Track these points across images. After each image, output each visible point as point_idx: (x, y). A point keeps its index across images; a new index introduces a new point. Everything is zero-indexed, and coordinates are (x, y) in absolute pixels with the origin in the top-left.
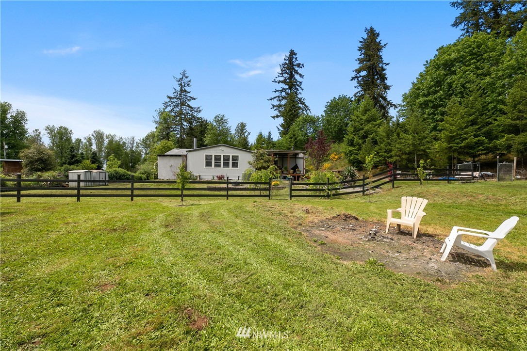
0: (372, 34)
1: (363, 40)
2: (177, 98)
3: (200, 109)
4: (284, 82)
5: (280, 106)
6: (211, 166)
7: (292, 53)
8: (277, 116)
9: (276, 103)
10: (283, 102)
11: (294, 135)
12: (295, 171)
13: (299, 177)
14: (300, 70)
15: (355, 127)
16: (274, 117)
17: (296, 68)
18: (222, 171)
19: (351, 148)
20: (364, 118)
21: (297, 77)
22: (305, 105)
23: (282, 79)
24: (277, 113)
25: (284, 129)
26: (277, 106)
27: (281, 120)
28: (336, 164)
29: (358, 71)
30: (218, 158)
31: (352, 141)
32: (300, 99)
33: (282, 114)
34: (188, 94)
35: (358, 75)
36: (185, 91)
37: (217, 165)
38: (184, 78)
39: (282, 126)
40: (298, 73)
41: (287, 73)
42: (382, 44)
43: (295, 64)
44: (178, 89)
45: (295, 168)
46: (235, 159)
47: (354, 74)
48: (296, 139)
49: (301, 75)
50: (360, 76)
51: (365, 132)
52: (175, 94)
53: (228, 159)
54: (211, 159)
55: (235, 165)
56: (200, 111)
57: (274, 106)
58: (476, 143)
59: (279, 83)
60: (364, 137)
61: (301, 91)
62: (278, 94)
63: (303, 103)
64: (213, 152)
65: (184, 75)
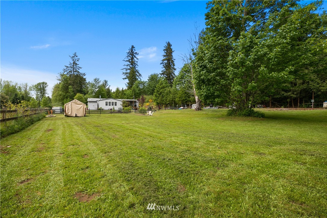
0: (169, 45)
1: (165, 46)
2: (71, 67)
3: (85, 74)
4: (129, 61)
5: (127, 73)
6: (107, 105)
7: (133, 47)
8: (125, 78)
9: (125, 71)
10: (128, 71)
11: (134, 90)
12: (135, 107)
13: (137, 109)
14: (137, 56)
15: (157, 90)
16: (124, 79)
17: (135, 55)
18: (111, 107)
19: (156, 98)
20: (161, 87)
21: (135, 59)
22: (139, 74)
23: (128, 59)
24: (125, 77)
25: (129, 85)
26: (125, 73)
27: (127, 81)
28: (151, 104)
29: (163, 60)
30: (110, 103)
31: (156, 95)
32: (137, 70)
33: (128, 77)
34: (78, 66)
35: (163, 62)
36: (76, 64)
37: (110, 105)
38: (75, 56)
39: (128, 83)
40: (136, 57)
41: (130, 57)
42: (173, 51)
43: (134, 52)
44: (72, 62)
45: (135, 106)
46: (116, 103)
47: (161, 62)
48: (135, 92)
49: (137, 58)
50: (164, 63)
51: (160, 92)
52: (70, 65)
53: (113, 103)
54: (107, 103)
55: (116, 105)
56: (85, 75)
57: (124, 73)
58: (185, 99)
59: (126, 61)
60: (160, 94)
61: (137, 66)
62: (126, 67)
63: (139, 73)
64: (108, 101)
65: (75, 55)
